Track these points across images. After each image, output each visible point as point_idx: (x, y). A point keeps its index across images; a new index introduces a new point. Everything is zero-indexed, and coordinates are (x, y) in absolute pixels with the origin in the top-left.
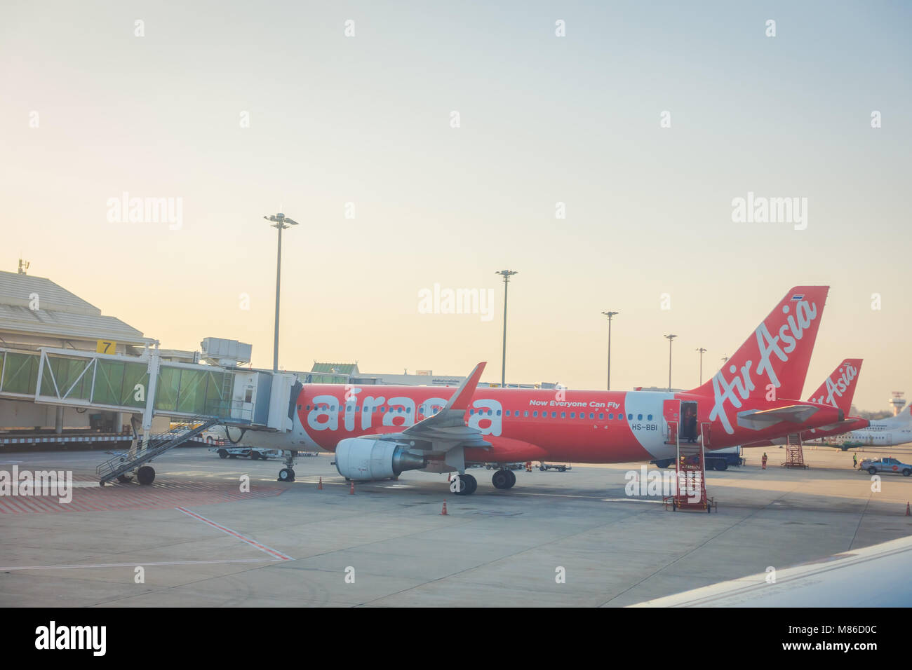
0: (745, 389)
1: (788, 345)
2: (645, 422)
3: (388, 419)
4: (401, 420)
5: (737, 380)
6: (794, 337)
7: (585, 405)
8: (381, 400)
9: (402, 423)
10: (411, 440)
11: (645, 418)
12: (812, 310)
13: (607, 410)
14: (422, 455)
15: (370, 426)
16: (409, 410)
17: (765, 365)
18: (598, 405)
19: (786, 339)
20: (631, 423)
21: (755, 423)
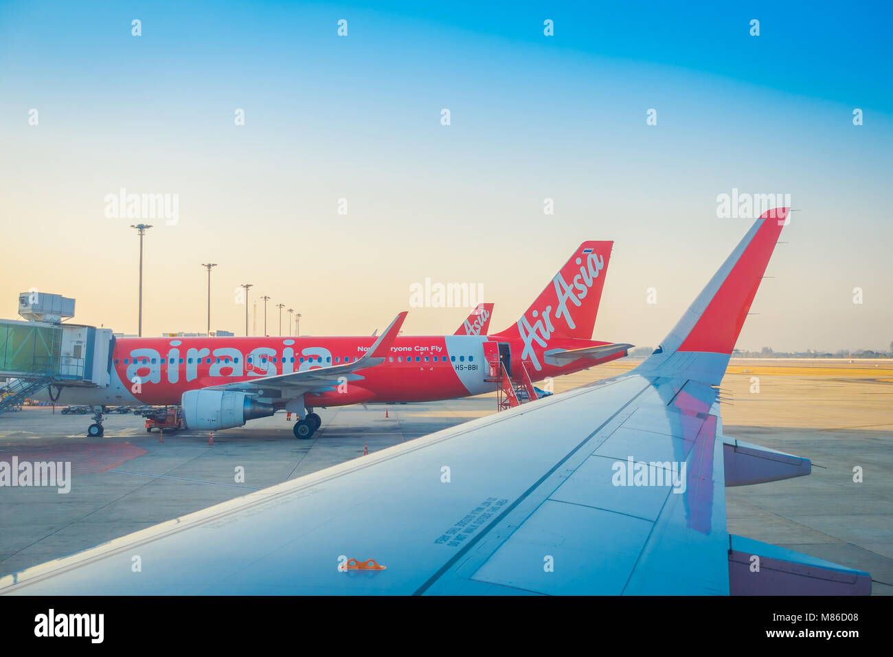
0: (546, 330)
1: (581, 292)
2: (466, 363)
3: (215, 370)
4: (229, 370)
5: (539, 324)
6: (586, 285)
7: (410, 349)
8: (205, 352)
9: (231, 373)
10: (260, 389)
11: (466, 359)
12: (600, 261)
13: (432, 353)
14: (271, 403)
15: (196, 377)
16: (236, 360)
17: (562, 309)
18: (422, 349)
19: (580, 287)
20: (454, 364)
21: (559, 360)
